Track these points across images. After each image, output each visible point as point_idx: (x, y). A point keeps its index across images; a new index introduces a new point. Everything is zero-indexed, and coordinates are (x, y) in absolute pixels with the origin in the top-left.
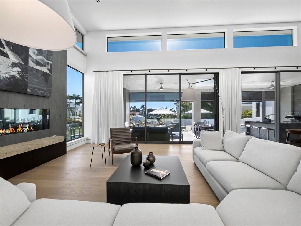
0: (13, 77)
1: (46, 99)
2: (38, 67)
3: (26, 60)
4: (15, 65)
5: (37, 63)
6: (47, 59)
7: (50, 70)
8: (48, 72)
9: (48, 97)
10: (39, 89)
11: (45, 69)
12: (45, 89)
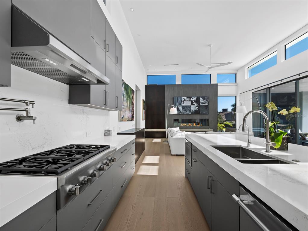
0: (196, 110)
1: (207, 115)
2: (203, 105)
3: (199, 104)
4: (196, 106)
5: (203, 103)
6: (207, 100)
7: (208, 104)
8: (207, 105)
9: (208, 114)
10: (204, 112)
11: (206, 104)
12: (206, 111)
